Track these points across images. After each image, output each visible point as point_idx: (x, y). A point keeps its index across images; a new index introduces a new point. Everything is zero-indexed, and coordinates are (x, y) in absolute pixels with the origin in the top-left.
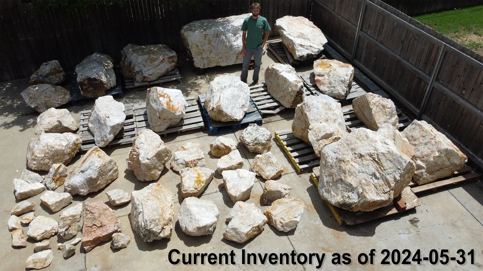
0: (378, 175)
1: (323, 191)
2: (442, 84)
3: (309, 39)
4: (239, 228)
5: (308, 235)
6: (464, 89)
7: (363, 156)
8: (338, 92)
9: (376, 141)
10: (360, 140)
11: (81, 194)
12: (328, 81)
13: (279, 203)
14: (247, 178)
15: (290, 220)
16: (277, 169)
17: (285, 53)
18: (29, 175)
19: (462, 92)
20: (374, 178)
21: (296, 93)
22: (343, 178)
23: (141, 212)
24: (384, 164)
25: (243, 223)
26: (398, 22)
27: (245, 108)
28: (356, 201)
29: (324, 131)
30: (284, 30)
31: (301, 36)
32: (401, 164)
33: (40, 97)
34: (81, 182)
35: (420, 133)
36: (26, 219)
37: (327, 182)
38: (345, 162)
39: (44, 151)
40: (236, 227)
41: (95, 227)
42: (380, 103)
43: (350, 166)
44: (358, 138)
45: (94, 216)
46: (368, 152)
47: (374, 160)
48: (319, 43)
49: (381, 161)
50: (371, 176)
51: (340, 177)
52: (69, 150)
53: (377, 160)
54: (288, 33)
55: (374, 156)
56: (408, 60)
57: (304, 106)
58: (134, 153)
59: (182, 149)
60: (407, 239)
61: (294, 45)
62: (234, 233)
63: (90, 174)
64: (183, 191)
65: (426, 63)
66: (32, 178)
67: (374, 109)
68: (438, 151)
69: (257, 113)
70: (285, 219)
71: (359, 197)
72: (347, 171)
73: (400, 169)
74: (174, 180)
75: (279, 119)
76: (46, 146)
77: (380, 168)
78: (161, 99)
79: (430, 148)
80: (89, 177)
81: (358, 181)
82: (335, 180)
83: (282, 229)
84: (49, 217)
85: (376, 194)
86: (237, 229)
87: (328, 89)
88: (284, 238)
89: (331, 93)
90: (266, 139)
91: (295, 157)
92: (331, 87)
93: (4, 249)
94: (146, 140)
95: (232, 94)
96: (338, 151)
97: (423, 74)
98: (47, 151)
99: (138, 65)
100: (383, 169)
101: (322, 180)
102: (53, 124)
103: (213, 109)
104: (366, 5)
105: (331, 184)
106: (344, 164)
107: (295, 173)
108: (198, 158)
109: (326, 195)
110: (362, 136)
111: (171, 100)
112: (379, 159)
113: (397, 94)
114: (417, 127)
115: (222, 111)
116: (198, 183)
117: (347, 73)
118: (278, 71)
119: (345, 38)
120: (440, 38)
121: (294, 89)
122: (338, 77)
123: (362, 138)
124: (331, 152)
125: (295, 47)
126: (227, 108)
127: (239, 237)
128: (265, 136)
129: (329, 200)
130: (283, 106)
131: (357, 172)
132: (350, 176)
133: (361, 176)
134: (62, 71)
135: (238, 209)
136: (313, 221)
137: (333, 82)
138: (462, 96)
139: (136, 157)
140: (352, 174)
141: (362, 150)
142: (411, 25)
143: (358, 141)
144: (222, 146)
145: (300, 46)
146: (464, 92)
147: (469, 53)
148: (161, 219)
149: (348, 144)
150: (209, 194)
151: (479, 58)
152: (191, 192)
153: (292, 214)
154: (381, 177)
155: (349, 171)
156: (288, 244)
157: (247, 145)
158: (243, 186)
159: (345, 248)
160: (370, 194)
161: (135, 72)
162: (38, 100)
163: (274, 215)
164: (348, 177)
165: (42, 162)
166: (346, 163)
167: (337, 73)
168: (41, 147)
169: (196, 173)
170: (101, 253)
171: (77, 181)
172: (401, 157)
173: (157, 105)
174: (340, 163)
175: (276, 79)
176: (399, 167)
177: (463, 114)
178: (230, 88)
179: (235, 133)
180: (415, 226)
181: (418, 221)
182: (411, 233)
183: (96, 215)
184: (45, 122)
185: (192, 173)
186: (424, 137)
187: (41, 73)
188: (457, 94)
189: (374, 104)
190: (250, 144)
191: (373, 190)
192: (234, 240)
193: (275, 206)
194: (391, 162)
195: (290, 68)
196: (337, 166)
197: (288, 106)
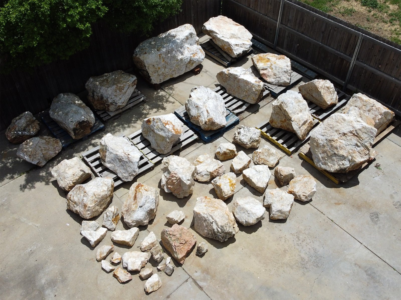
0: (359, 144)
1: (320, 164)
2: (362, 62)
3: (239, 38)
4: (283, 209)
5: (321, 198)
6: (380, 64)
7: (346, 134)
8: (283, 81)
9: (352, 122)
10: (340, 123)
11: (145, 224)
12: (273, 73)
13: (295, 182)
14: (264, 171)
15: (311, 192)
16: (277, 157)
17: (219, 52)
18: (88, 225)
19: (378, 66)
20: (357, 147)
21: (260, 92)
22: (336, 152)
23: (213, 221)
24: (362, 136)
25: (283, 205)
26: (318, 17)
27: (224, 114)
28: (348, 166)
29: (303, 120)
30: (217, 33)
31: (233, 36)
32: (372, 133)
33: (37, 153)
34: (143, 216)
35: (361, 103)
36: (116, 260)
37: (322, 158)
38: (334, 141)
39: (94, 200)
40: (280, 209)
41: (182, 244)
42: (325, 86)
43: (339, 143)
44: (337, 122)
45: (177, 237)
46: (349, 130)
47: (354, 135)
48: (247, 40)
49: (359, 134)
50: (355, 146)
51: (333, 152)
52: (110, 193)
53: (356, 134)
54: (222, 36)
55: (354, 132)
56: (330, 46)
57: (282, 104)
58: (173, 178)
59: (198, 163)
60: (379, 180)
61: (231, 46)
62: (280, 214)
63: (149, 207)
64: (225, 195)
65: (346, 48)
66: (91, 226)
67: (323, 92)
68: (380, 115)
69: (232, 115)
70: (307, 192)
71: (350, 162)
72: (338, 147)
73: (373, 137)
74: (204, 189)
75: (248, 115)
76: (94, 196)
77: (360, 139)
78: (167, 126)
79: (373, 113)
80: (149, 209)
81: (347, 152)
82: (329, 155)
83: (306, 200)
84: (128, 251)
85: (360, 157)
86: (282, 210)
87: (275, 80)
88: (308, 205)
89: (278, 83)
90: (259, 136)
91: (283, 144)
92: (277, 78)
93: (116, 288)
94: (178, 165)
95: (214, 106)
96: (325, 134)
97: (345, 55)
98: (96, 199)
99: (110, 97)
100: (362, 139)
101: (317, 156)
102: (79, 174)
103: (206, 123)
104: (284, 4)
105: (326, 159)
106: (334, 142)
107: (287, 155)
108: (219, 167)
109: (323, 167)
110: (340, 119)
111: (174, 125)
112: (358, 134)
113: (323, 71)
114: (358, 99)
115: (215, 123)
116: (232, 186)
117: (286, 64)
118: (237, 75)
119: (264, 30)
120: (357, 29)
121: (257, 88)
122: (280, 69)
123: (341, 121)
124: (319, 135)
125: (232, 48)
126: (216, 119)
127: (284, 215)
128: (257, 134)
129: (327, 170)
130: (248, 103)
131: (345, 146)
132: (341, 150)
133: (348, 148)
134: (35, 120)
135: (271, 196)
136: (319, 187)
137: (277, 73)
138: (379, 69)
139: (176, 181)
140: (342, 148)
141: (344, 130)
142: (330, 20)
143: (338, 124)
144: (228, 151)
145: (235, 46)
146: (380, 66)
147: (381, 40)
148: (230, 222)
149: (331, 128)
150: (238, 191)
151: (389, 43)
152: (231, 195)
153: (310, 188)
154: (362, 145)
155: (340, 147)
156: (313, 209)
157: (246, 144)
158: (265, 178)
159: (348, 198)
160: (357, 158)
161: (109, 103)
162: (37, 155)
163: (297, 192)
164: (340, 151)
165: (94, 210)
166: (336, 142)
167: (279, 65)
168: (90, 198)
169: (227, 179)
170: (193, 262)
171: (140, 215)
172: (372, 129)
173: (165, 132)
174: (330, 143)
175: (236, 82)
176: (372, 136)
177: (381, 81)
178: (209, 100)
179: (223, 136)
180: (380, 169)
181: (380, 165)
182: (380, 175)
183: (178, 236)
184: (69, 175)
185: (225, 181)
186: (365, 105)
187: (19, 128)
188: (374, 68)
189: (321, 87)
190: (248, 144)
191: (358, 155)
192: (281, 218)
193: (293, 185)
194: (366, 133)
195: (244, 71)
196: (328, 145)
197: (253, 102)
